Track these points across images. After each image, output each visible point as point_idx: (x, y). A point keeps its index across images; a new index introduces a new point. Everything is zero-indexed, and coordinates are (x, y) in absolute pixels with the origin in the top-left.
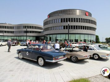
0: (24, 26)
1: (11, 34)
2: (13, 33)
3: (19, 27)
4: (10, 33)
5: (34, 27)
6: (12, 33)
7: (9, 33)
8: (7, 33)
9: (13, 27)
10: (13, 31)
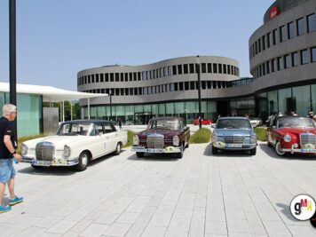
0: (174, 67)
1: (134, 96)
2: (140, 93)
3: (157, 71)
4: (132, 94)
5: (209, 65)
6: (136, 94)
7: (127, 94)
8: (122, 94)
9: (139, 73)
10: (140, 89)
